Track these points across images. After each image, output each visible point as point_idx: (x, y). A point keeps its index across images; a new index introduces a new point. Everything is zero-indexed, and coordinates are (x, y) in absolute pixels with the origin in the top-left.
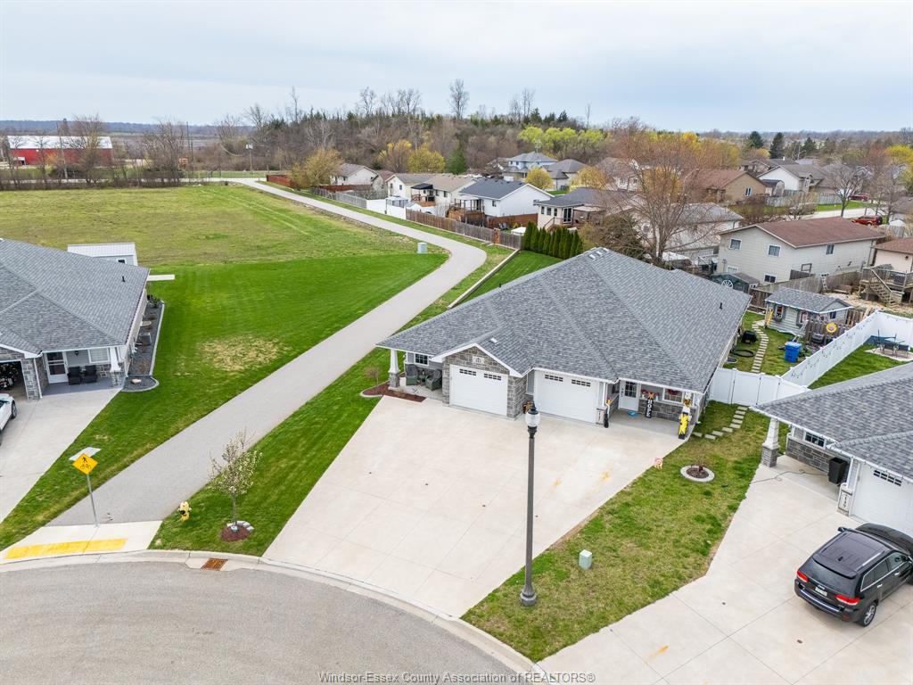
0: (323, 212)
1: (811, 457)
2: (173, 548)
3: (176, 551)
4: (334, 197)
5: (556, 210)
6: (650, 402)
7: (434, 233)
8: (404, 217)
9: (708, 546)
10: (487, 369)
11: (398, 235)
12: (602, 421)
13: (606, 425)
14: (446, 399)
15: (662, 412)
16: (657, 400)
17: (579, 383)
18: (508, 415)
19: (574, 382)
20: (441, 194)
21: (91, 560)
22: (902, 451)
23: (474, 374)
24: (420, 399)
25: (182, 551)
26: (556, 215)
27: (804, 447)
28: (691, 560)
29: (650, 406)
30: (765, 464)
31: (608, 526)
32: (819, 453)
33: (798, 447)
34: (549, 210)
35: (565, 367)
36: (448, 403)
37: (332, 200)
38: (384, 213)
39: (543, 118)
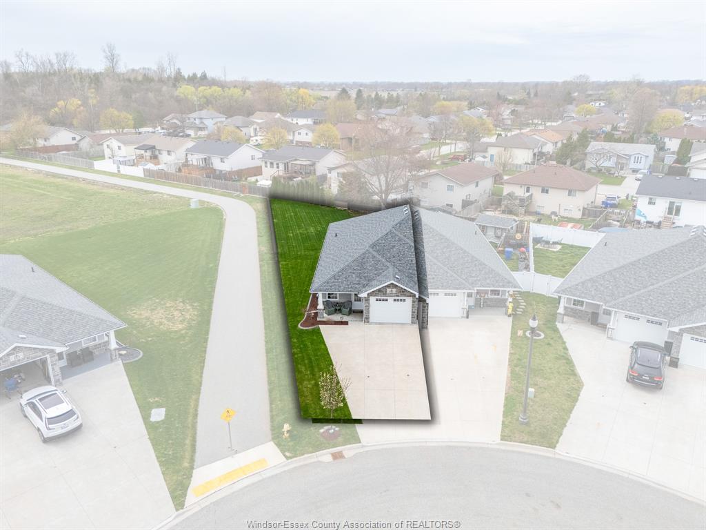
0: (54, 175)
1: (577, 314)
2: (303, 455)
3: (306, 456)
4: (50, 159)
5: (278, 164)
6: (482, 298)
7: (183, 188)
8: (142, 176)
9: (573, 371)
10: (398, 296)
11: (155, 193)
12: (465, 315)
13: (467, 317)
14: (367, 320)
15: (489, 303)
16: (486, 297)
17: (449, 294)
18: (412, 322)
19: (446, 295)
20: (165, 153)
21: (256, 479)
22: (638, 303)
23: (387, 300)
24: (346, 323)
25: (310, 455)
26: (278, 167)
27: (572, 309)
28: (572, 380)
29: (482, 301)
30: (559, 322)
31: (522, 373)
32: (582, 311)
33: (569, 310)
34: (272, 164)
35: (442, 286)
36: (368, 322)
37: (49, 161)
38: (116, 172)
39: (186, 77)
